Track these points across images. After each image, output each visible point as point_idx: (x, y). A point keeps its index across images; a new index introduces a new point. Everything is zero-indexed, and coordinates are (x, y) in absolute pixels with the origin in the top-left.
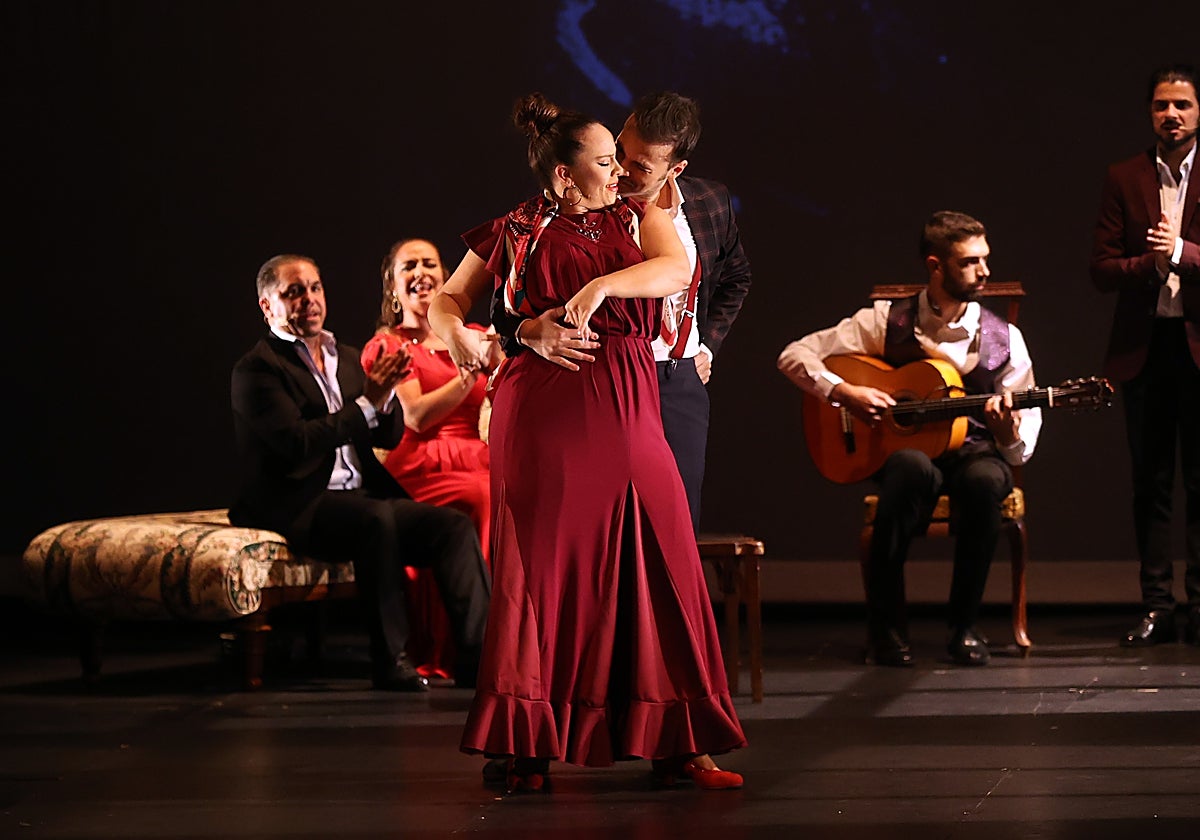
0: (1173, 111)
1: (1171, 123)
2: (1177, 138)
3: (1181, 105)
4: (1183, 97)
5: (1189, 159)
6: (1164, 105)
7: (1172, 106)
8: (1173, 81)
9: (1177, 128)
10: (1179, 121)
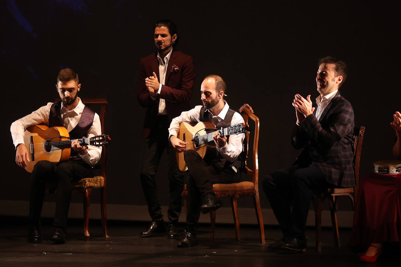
0: (160, 38)
1: (160, 43)
2: (162, 48)
3: (163, 36)
4: (164, 33)
5: (168, 56)
6: (157, 36)
7: (160, 36)
8: (160, 27)
9: (162, 45)
10: (163, 42)
